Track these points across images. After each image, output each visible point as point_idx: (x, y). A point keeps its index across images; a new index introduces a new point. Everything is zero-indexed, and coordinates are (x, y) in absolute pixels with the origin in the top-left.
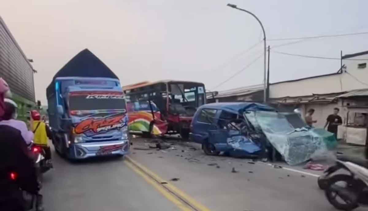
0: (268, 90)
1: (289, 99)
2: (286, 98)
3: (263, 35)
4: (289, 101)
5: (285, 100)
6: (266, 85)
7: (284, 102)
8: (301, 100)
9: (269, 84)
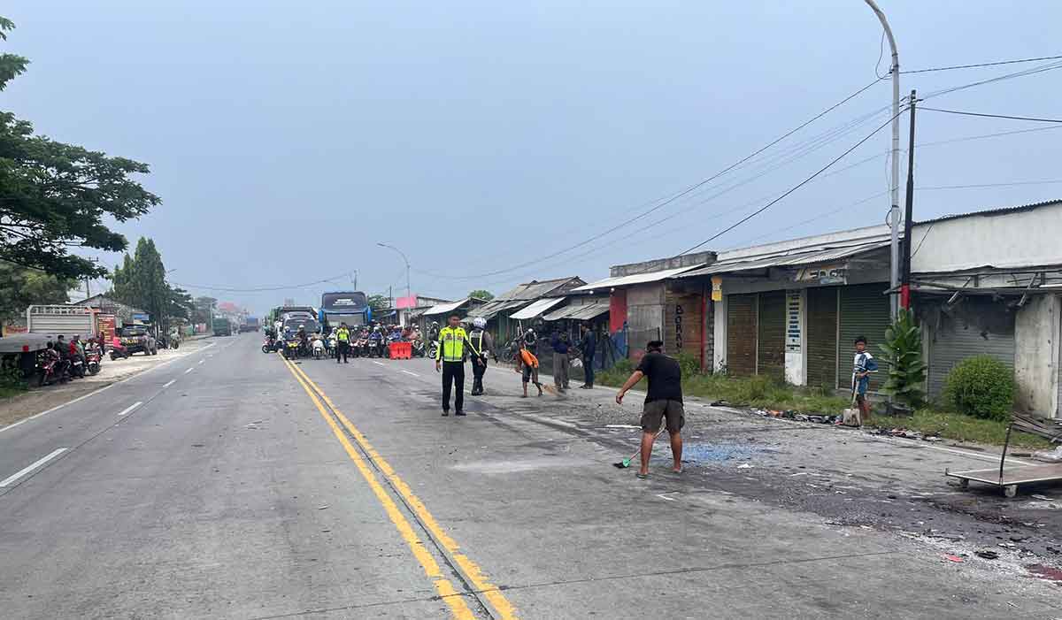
0: (905, 244)
1: (988, 275)
2: (975, 274)
3: (888, 52)
4: (987, 284)
5: (976, 278)
6: (902, 228)
7: (971, 286)
8: (1044, 280)
9: (910, 225)
